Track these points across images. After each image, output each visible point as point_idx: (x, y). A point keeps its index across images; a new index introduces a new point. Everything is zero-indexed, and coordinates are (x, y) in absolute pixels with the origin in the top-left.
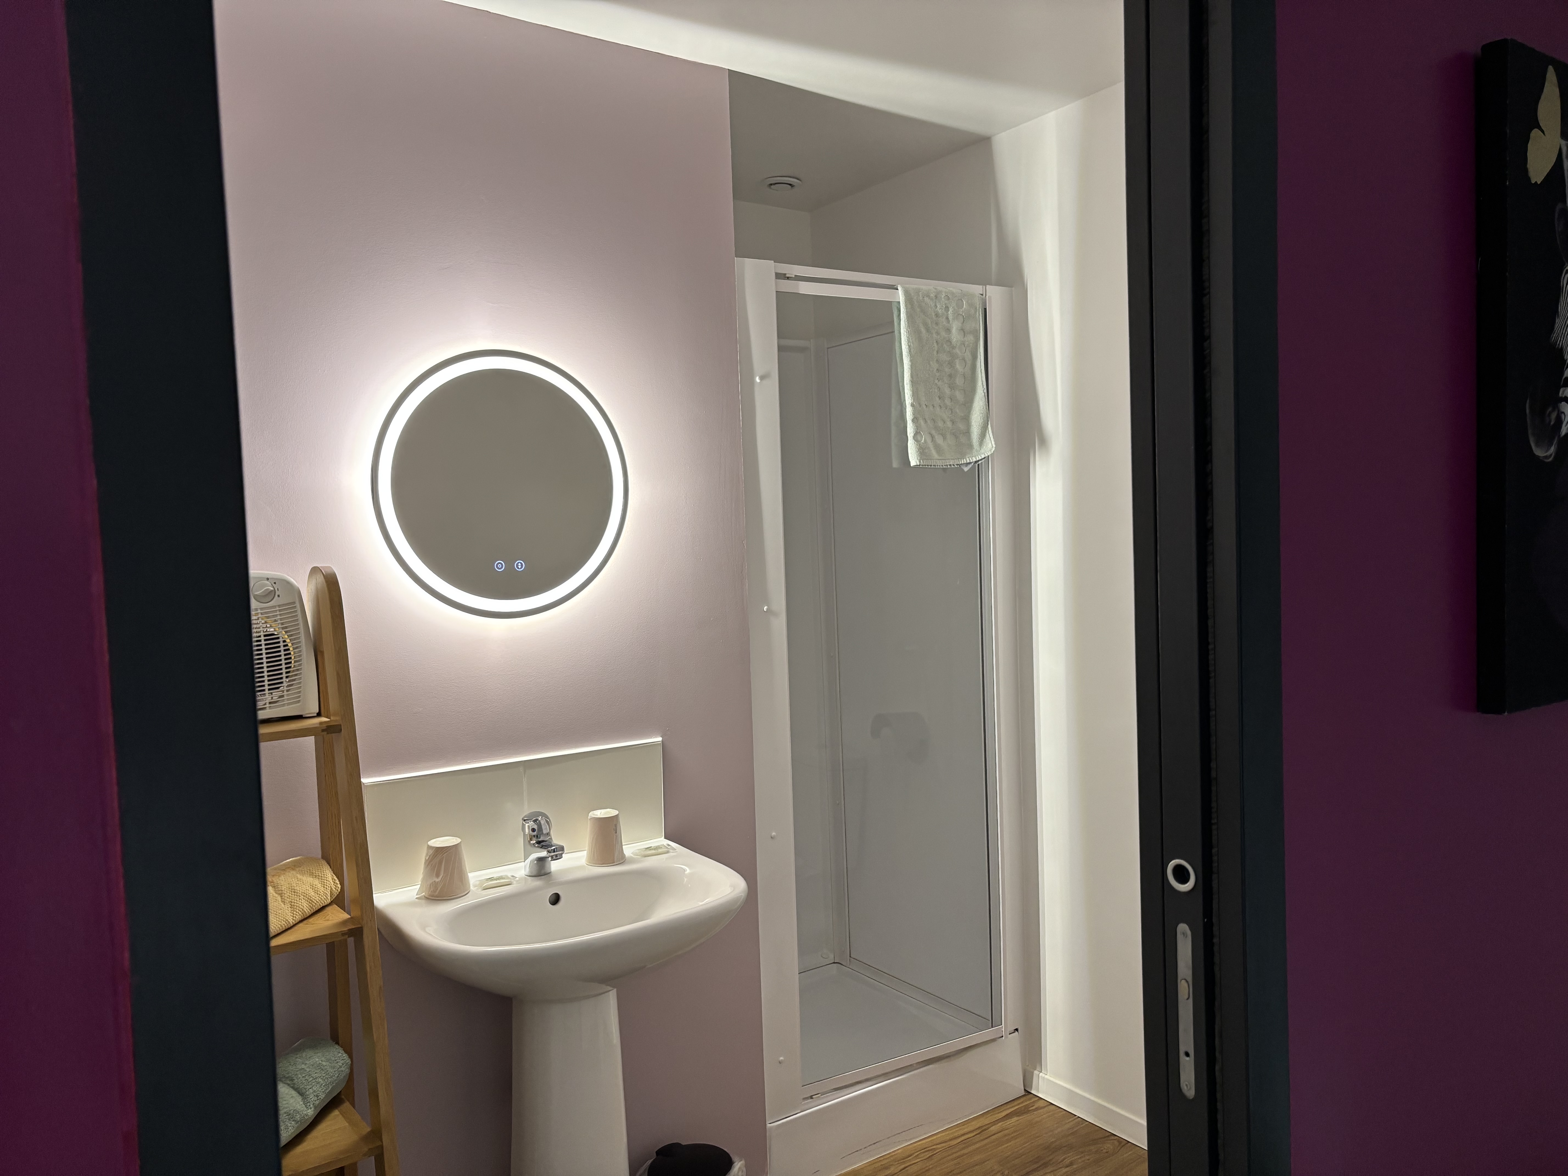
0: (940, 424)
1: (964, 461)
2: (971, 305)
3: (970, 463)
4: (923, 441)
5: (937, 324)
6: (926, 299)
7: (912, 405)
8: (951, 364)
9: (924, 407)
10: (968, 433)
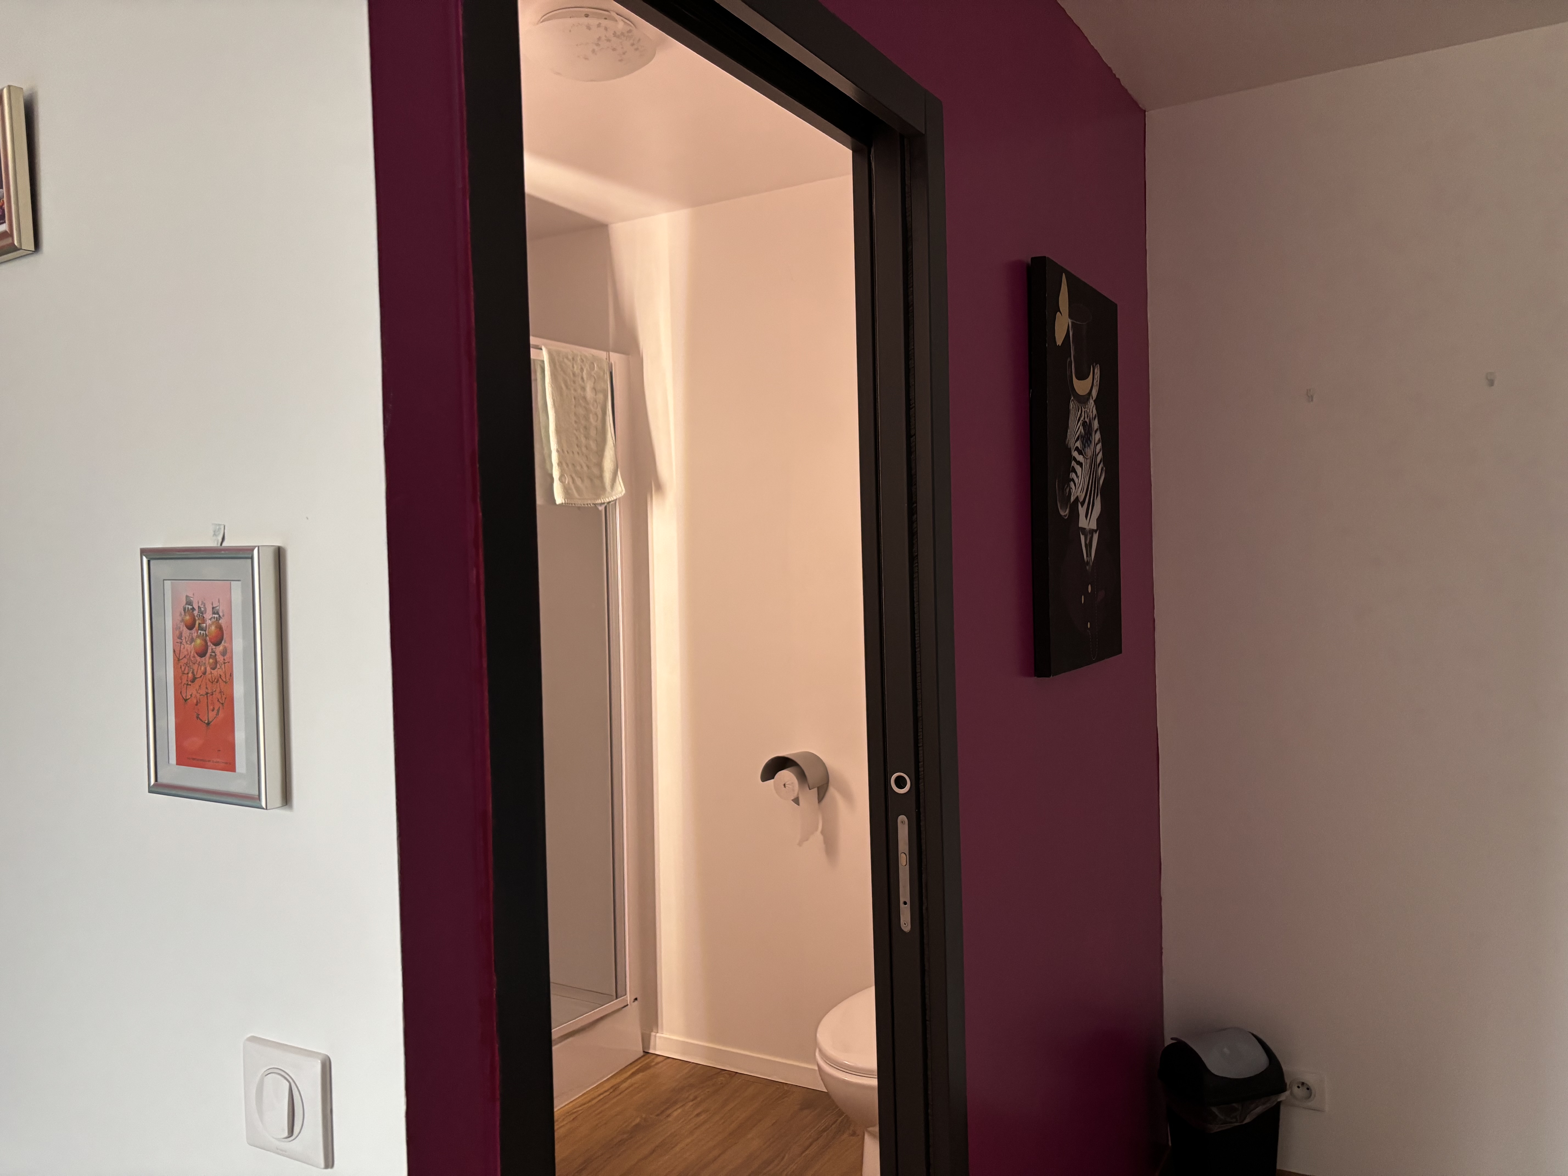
0: (578, 468)
1: (599, 501)
2: (600, 368)
3: (604, 503)
4: (567, 482)
5: (574, 382)
6: (565, 360)
7: (558, 451)
8: (587, 418)
9: (566, 452)
10: (601, 477)
